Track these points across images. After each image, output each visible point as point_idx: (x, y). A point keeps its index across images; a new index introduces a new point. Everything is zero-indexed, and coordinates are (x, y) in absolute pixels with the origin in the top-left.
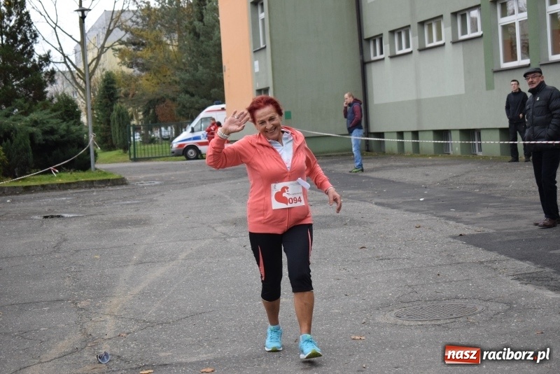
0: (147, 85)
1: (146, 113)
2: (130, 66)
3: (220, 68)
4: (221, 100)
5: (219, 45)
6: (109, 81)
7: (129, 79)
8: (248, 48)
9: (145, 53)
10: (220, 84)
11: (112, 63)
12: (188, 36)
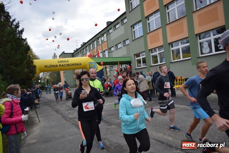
0: (52, 80)
1: (52, 83)
2: (50, 77)
3: (60, 78)
4: (61, 82)
5: (60, 76)
6: (48, 80)
7: (50, 79)
8: (63, 77)
9: (52, 76)
10: (61, 80)
11: (48, 77)
12: (57, 75)
